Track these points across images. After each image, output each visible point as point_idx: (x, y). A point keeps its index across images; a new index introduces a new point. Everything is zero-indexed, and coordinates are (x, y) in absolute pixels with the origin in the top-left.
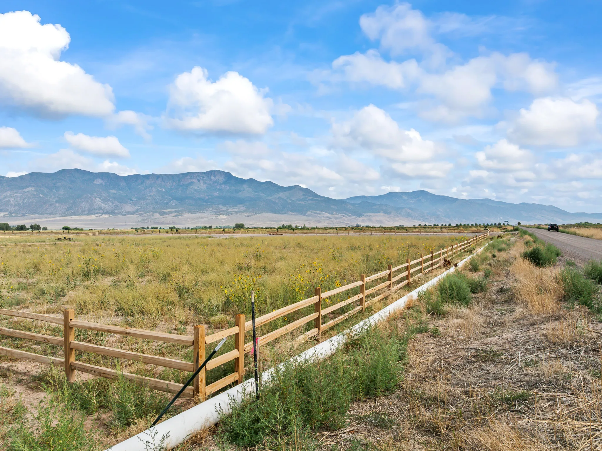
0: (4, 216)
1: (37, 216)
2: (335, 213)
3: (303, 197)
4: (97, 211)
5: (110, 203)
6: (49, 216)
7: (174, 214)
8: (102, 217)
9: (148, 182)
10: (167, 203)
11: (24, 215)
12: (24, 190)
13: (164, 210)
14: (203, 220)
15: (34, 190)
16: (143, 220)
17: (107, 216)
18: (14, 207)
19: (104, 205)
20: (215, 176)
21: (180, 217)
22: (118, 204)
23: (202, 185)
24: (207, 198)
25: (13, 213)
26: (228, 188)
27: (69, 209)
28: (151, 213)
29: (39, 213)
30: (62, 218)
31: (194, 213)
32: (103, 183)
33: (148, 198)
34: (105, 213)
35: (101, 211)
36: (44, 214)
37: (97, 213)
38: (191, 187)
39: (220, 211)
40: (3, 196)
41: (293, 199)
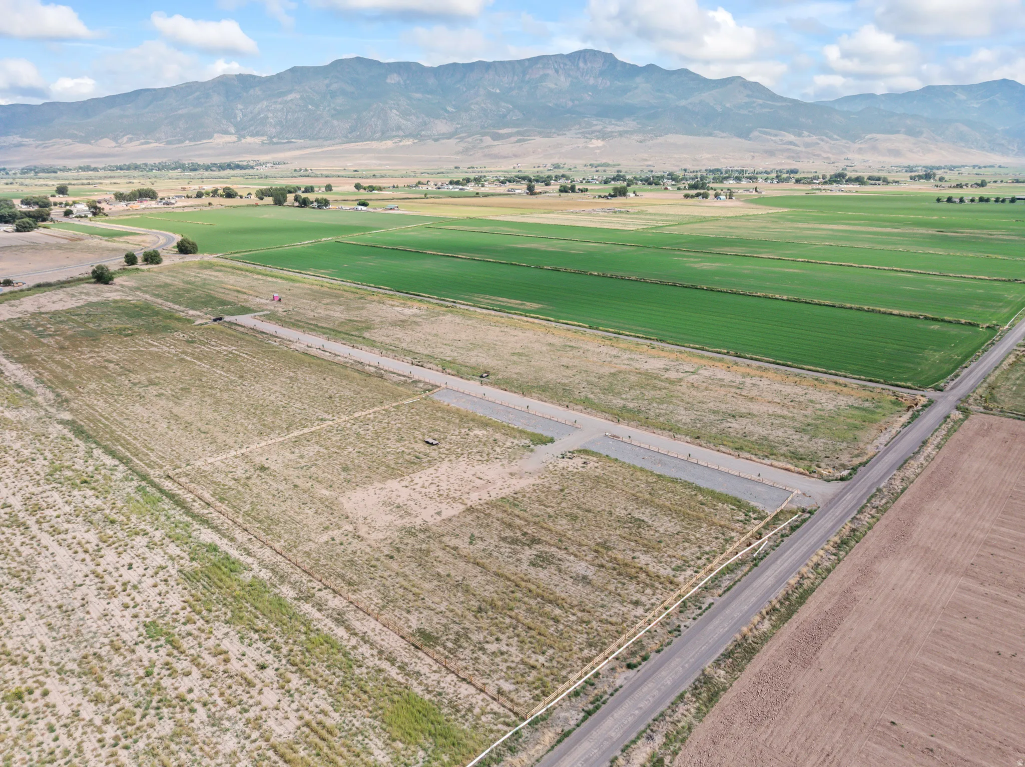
0: (263, 143)
1: (308, 141)
2: (806, 133)
3: (747, 100)
4: (394, 133)
5: (413, 118)
6: (325, 143)
7: (515, 139)
8: (401, 144)
9: (472, 77)
10: (504, 117)
11: (288, 140)
12: (285, 98)
13: (500, 131)
14: (563, 150)
15: (300, 99)
16: (468, 150)
17: (409, 142)
18: (275, 127)
19: (405, 122)
20: (585, 62)
21: (526, 144)
22: (426, 119)
23: (562, 78)
24: (570, 104)
25: (274, 137)
26: (608, 83)
27: (352, 130)
28: (478, 137)
30: (344, 146)
31: (549, 136)
33: (472, 107)
34: (406, 137)
35: (401, 133)
36: (317, 139)
37: (395, 137)
38: (544, 84)
39: (593, 132)
40: (257, 110)
41: (728, 105)
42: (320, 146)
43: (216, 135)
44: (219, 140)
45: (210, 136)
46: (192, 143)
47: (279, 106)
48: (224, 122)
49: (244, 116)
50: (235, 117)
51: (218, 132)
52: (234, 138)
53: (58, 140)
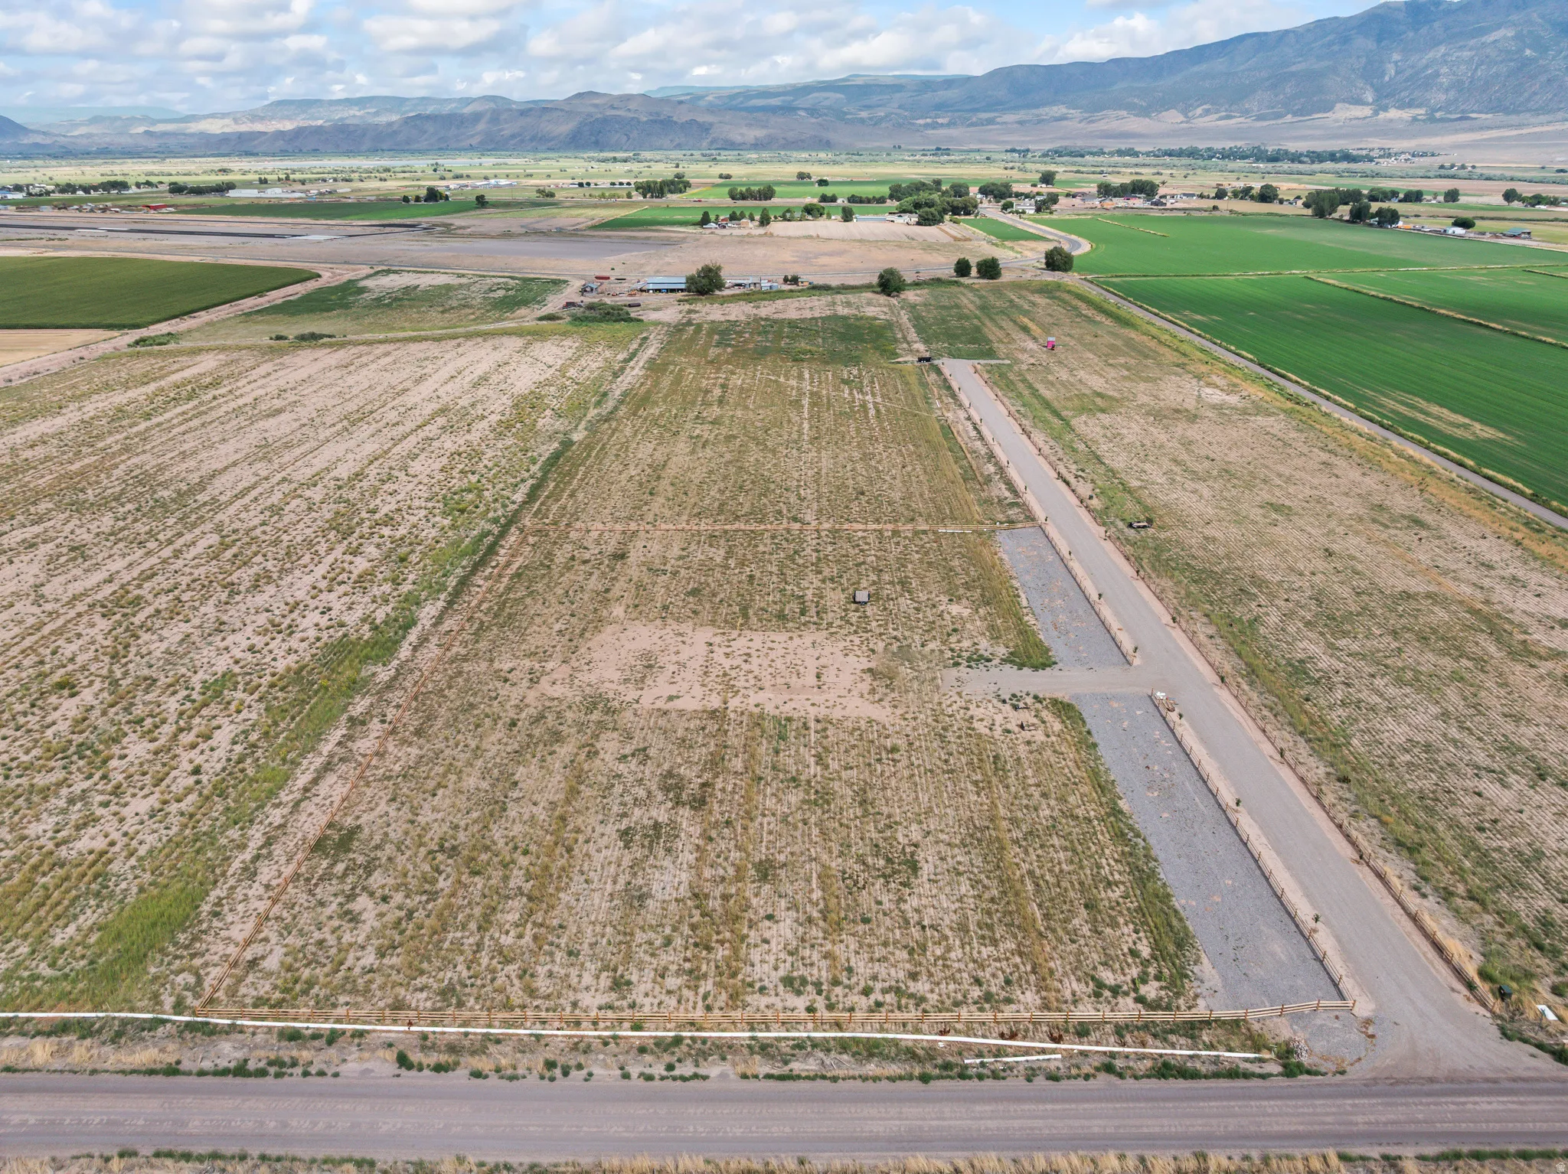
0: (1415, 120)
1: (1501, 117)
6: (1532, 120)
12: (1483, 39)
15: (1513, 38)
18: (1447, 90)
25: (1440, 109)
29: (1506, 111)
40: (1424, 61)
42: (1519, 126)
43: (1339, 106)
44: (1344, 113)
45: (1328, 107)
46: (1296, 119)
47: (1466, 54)
48: (1360, 84)
49: (1397, 73)
50: (1383, 74)
51: (1343, 101)
52: (1367, 111)
53: (1110, 112)
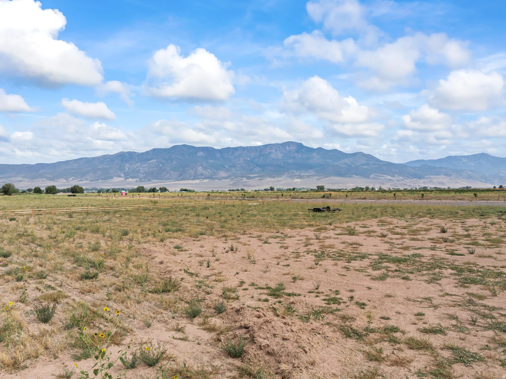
0: (137, 181)
1: (159, 181)
2: (396, 176)
3: (366, 162)
4: (200, 177)
5: (209, 170)
6: (166, 181)
7: (258, 179)
8: (203, 181)
9: (237, 153)
10: (252, 170)
11: (149, 180)
12: (149, 162)
13: (251, 176)
14: (281, 183)
15: (156, 162)
16: (235, 183)
17: (207, 181)
18: (143, 174)
19: (205, 172)
20: (289, 147)
21: (263, 181)
22: (215, 171)
23: (279, 154)
24: (283, 164)
25: (142, 179)
26: (300, 156)
27: (180, 175)
28: (240, 178)
29: (159, 179)
30: (175, 182)
31: (274, 177)
32: (204, 155)
33: (237, 166)
34: (206, 178)
35: (203, 177)
36: (163, 180)
37: (200, 178)
38: (270, 156)
39: (295, 176)
40: (135, 167)
41: (357, 164)
42: (164, 182)
43: (114, 178)
44: (116, 179)
45: (112, 178)
46: (103, 181)
48: (119, 172)
49: (129, 169)
50: (125, 170)
51: (116, 176)
52: (123, 179)
53: (40, 179)
